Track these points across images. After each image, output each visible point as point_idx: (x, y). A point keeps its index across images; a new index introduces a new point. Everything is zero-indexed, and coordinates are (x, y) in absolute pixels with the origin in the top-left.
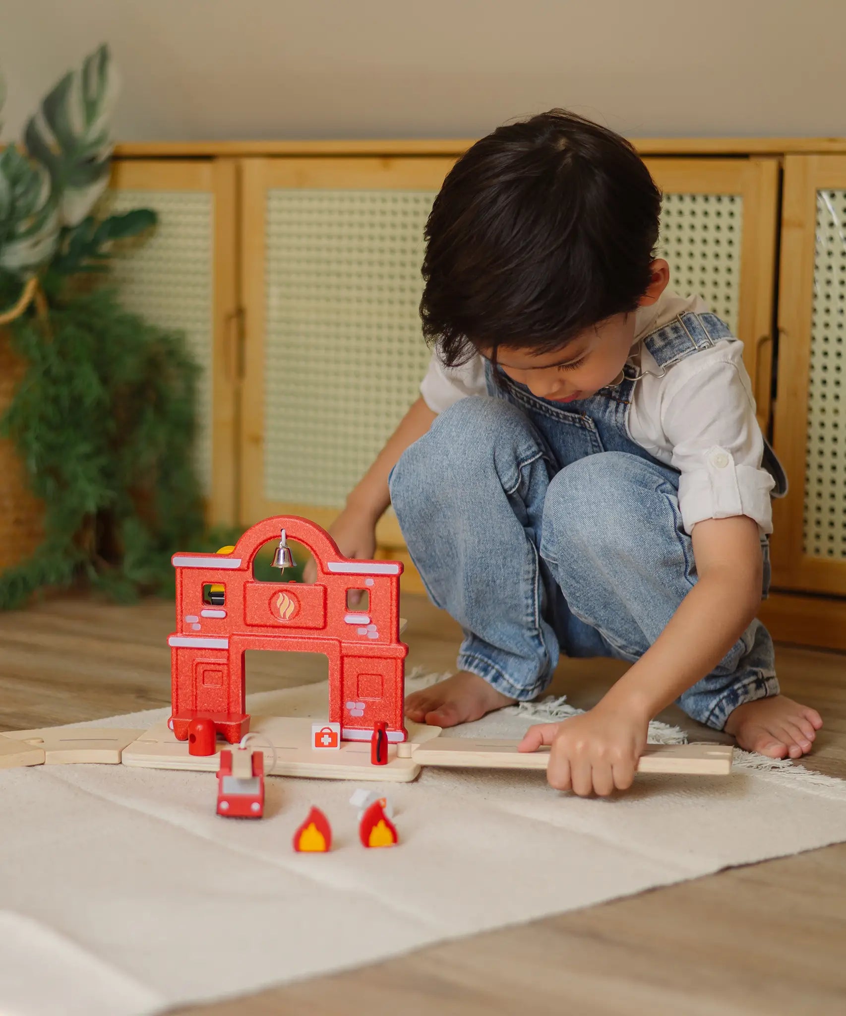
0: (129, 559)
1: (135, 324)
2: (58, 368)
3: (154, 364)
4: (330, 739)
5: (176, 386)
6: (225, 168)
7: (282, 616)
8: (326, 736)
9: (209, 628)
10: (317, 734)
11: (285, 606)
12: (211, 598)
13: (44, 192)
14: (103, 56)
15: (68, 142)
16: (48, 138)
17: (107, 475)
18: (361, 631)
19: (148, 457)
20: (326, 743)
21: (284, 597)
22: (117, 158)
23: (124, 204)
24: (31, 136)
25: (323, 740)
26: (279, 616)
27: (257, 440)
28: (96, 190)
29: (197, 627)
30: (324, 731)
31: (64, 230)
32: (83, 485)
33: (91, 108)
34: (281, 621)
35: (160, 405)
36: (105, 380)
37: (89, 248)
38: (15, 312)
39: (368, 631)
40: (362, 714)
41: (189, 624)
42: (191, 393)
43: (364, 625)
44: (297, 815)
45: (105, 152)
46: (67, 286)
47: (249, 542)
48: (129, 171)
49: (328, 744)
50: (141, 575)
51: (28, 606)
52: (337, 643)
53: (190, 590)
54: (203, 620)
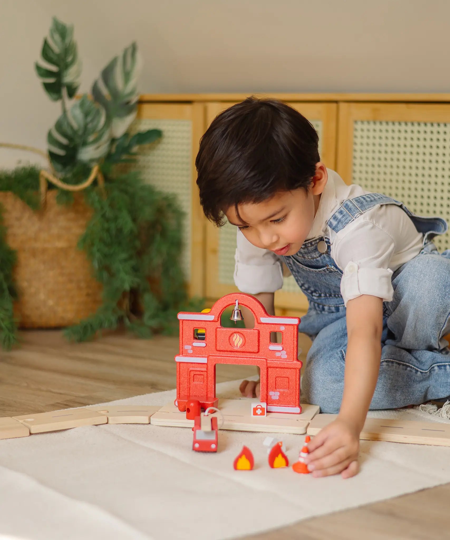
0: (147, 315)
1: (150, 190)
2: (109, 213)
3: (160, 211)
4: (261, 411)
5: (171, 223)
6: (198, 108)
7: (236, 346)
8: (259, 410)
9: (197, 352)
10: (254, 409)
11: (238, 341)
12: (198, 336)
13: (103, 120)
14: (134, 48)
15: (115, 94)
16: (105, 91)
17: (135, 270)
18: (278, 354)
19: (157, 261)
20: (259, 413)
21: (237, 336)
22: (141, 102)
23: (145, 126)
24: (95, 90)
25: (257, 412)
26: (235, 346)
27: (215, 252)
28: (130, 119)
29: (191, 352)
30: (258, 407)
31: (113, 140)
32: (122, 275)
33: (127, 76)
34: (235, 349)
35: (164, 233)
36: (134, 220)
37: (126, 150)
38: (87, 184)
39: (281, 354)
40: (277, 398)
41: (187, 350)
42: (180, 227)
43: (279, 351)
44: (236, 450)
45: (134, 99)
46: (114, 170)
47: (218, 307)
48: (147, 109)
49: (260, 414)
50: (153, 323)
51: (94, 339)
52: (264, 360)
53: (187, 332)
54: (193, 348)
